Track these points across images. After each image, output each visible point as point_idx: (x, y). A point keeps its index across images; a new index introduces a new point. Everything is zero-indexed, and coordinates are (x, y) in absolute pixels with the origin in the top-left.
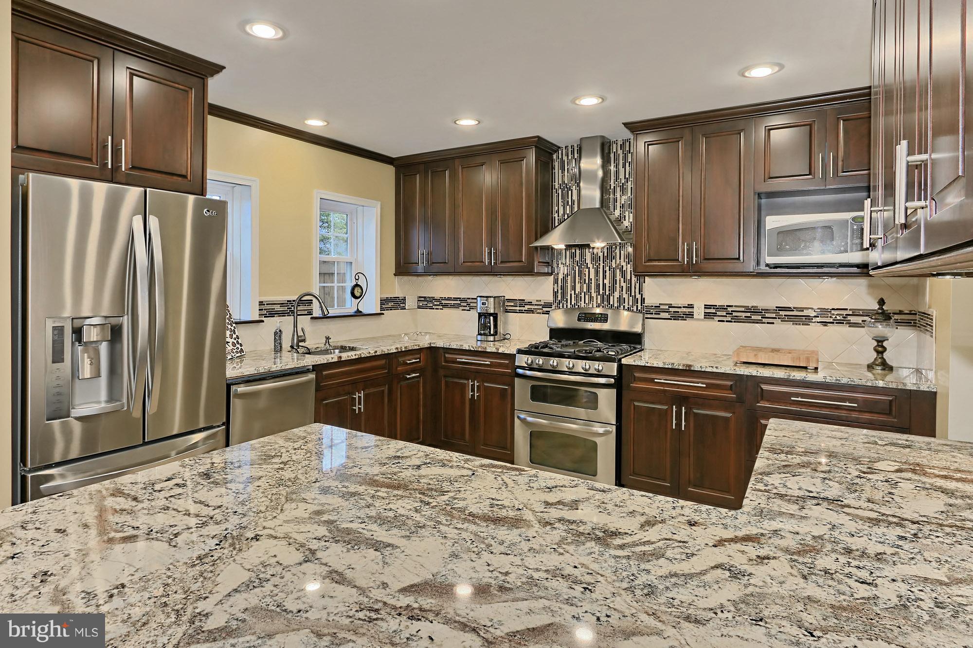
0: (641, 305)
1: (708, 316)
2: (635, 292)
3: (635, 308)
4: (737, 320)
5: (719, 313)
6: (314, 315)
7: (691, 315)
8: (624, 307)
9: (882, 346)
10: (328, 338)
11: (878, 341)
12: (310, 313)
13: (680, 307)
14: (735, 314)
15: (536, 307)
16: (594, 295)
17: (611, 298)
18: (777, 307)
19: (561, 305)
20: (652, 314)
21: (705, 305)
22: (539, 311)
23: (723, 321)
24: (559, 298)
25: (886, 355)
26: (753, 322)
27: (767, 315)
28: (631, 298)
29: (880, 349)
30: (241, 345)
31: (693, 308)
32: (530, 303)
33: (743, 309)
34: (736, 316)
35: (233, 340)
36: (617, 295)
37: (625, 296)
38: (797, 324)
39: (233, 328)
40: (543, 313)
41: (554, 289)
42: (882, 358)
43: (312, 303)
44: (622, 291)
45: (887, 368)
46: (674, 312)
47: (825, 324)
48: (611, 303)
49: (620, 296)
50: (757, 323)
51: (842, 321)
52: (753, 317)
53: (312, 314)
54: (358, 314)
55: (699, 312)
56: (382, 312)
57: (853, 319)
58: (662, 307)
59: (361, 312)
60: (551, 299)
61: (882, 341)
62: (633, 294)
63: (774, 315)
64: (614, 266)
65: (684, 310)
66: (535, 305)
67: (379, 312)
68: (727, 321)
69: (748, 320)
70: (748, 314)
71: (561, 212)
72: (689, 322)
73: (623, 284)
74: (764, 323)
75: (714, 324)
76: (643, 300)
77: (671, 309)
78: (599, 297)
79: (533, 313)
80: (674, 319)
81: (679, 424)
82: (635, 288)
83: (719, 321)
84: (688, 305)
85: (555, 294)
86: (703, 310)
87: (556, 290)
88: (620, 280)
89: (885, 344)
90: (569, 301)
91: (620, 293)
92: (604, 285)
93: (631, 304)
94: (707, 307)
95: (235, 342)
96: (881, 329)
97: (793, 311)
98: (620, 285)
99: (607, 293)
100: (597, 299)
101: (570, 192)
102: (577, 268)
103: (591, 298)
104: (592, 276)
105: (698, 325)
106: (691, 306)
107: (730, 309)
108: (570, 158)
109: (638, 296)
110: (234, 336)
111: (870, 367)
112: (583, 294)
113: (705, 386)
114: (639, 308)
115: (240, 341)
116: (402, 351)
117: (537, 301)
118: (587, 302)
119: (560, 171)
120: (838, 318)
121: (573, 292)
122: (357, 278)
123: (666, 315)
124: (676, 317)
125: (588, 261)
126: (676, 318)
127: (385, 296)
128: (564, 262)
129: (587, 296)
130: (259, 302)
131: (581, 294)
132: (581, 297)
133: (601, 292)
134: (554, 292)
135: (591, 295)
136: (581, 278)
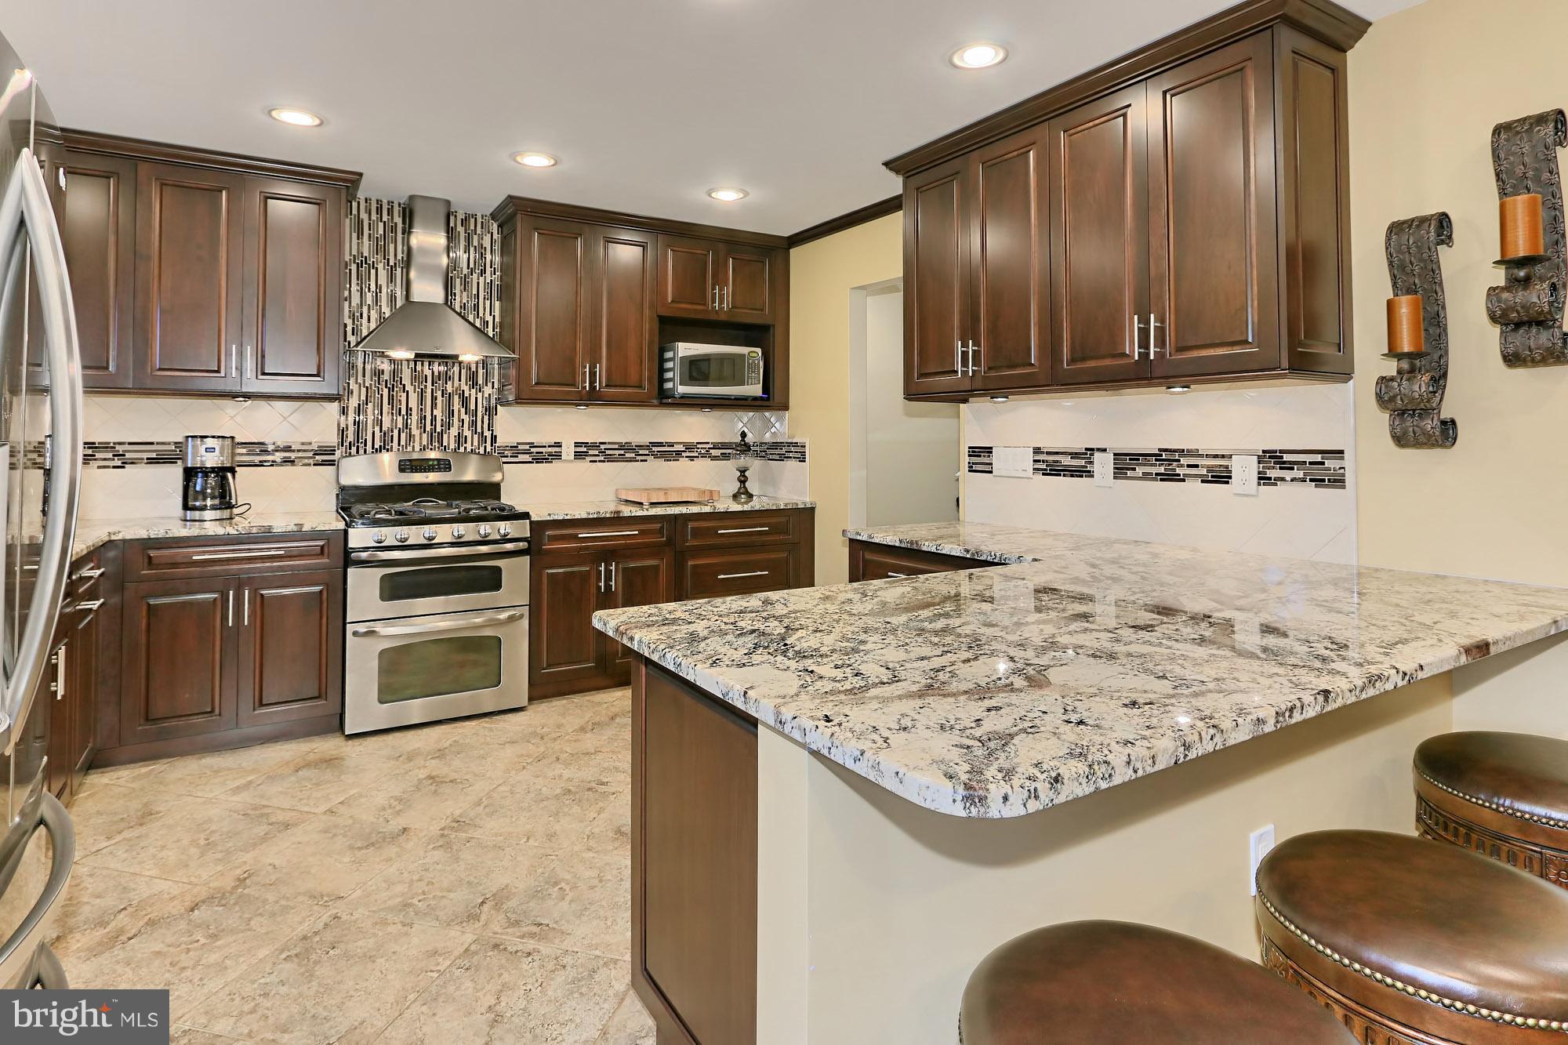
0: (492, 446)
1: (579, 456)
2: (482, 428)
3: (482, 451)
4: (610, 459)
5: (591, 452)
7: (558, 456)
8: (465, 448)
9: (744, 476)
11: (741, 472)
13: (545, 447)
14: (608, 452)
15: (300, 454)
16: (415, 432)
17: (445, 436)
18: (650, 443)
19: (354, 449)
20: (507, 456)
21: (575, 443)
22: (306, 461)
23: (595, 461)
24: (351, 438)
25: (747, 484)
26: (627, 461)
27: (641, 452)
28: (476, 437)
29: (743, 480)
31: (561, 446)
32: (288, 449)
33: (616, 447)
34: (610, 455)
36: (454, 431)
37: (467, 433)
38: (668, 460)
40: (314, 465)
41: (339, 425)
42: (745, 487)
44: (463, 426)
45: (750, 496)
46: (537, 453)
47: (692, 458)
48: (444, 444)
49: (459, 433)
50: (631, 461)
51: (706, 455)
52: (627, 455)
55: (568, 451)
57: (714, 452)
58: (520, 447)
60: (332, 439)
61: (744, 471)
62: (479, 430)
63: (647, 452)
64: (450, 390)
65: (550, 449)
66: (299, 451)
68: (600, 461)
69: (622, 459)
70: (622, 452)
71: (356, 300)
72: (556, 464)
73: (463, 416)
74: (638, 461)
75: (584, 465)
76: (494, 439)
77: (532, 450)
78: (425, 436)
79: (293, 465)
80: (537, 462)
81: (608, 587)
82: (483, 422)
83: (590, 461)
84: (555, 443)
85: (342, 432)
86: (573, 449)
87: (343, 425)
88: (459, 411)
89: (747, 474)
90: (369, 443)
91: (459, 429)
92: (434, 418)
93: (476, 443)
94: (577, 444)
96: (743, 461)
97: (665, 446)
98: (459, 417)
99: (439, 429)
100: (421, 438)
101: (373, 272)
102: (386, 391)
103: (410, 436)
104: (413, 404)
105: (568, 469)
106: (558, 445)
107: (603, 447)
108: (374, 217)
109: (487, 434)
111: (735, 497)
112: (396, 431)
113: (637, 532)
114: (488, 449)
117: (303, 444)
118: (403, 442)
119: (355, 235)
120: (703, 452)
121: (377, 429)
123: (527, 458)
124: (539, 459)
125: (406, 381)
126: (538, 461)
128: (359, 380)
129: (403, 436)
131: (392, 432)
132: (392, 436)
133: (428, 428)
134: (339, 430)
135: (410, 432)
136: (393, 406)
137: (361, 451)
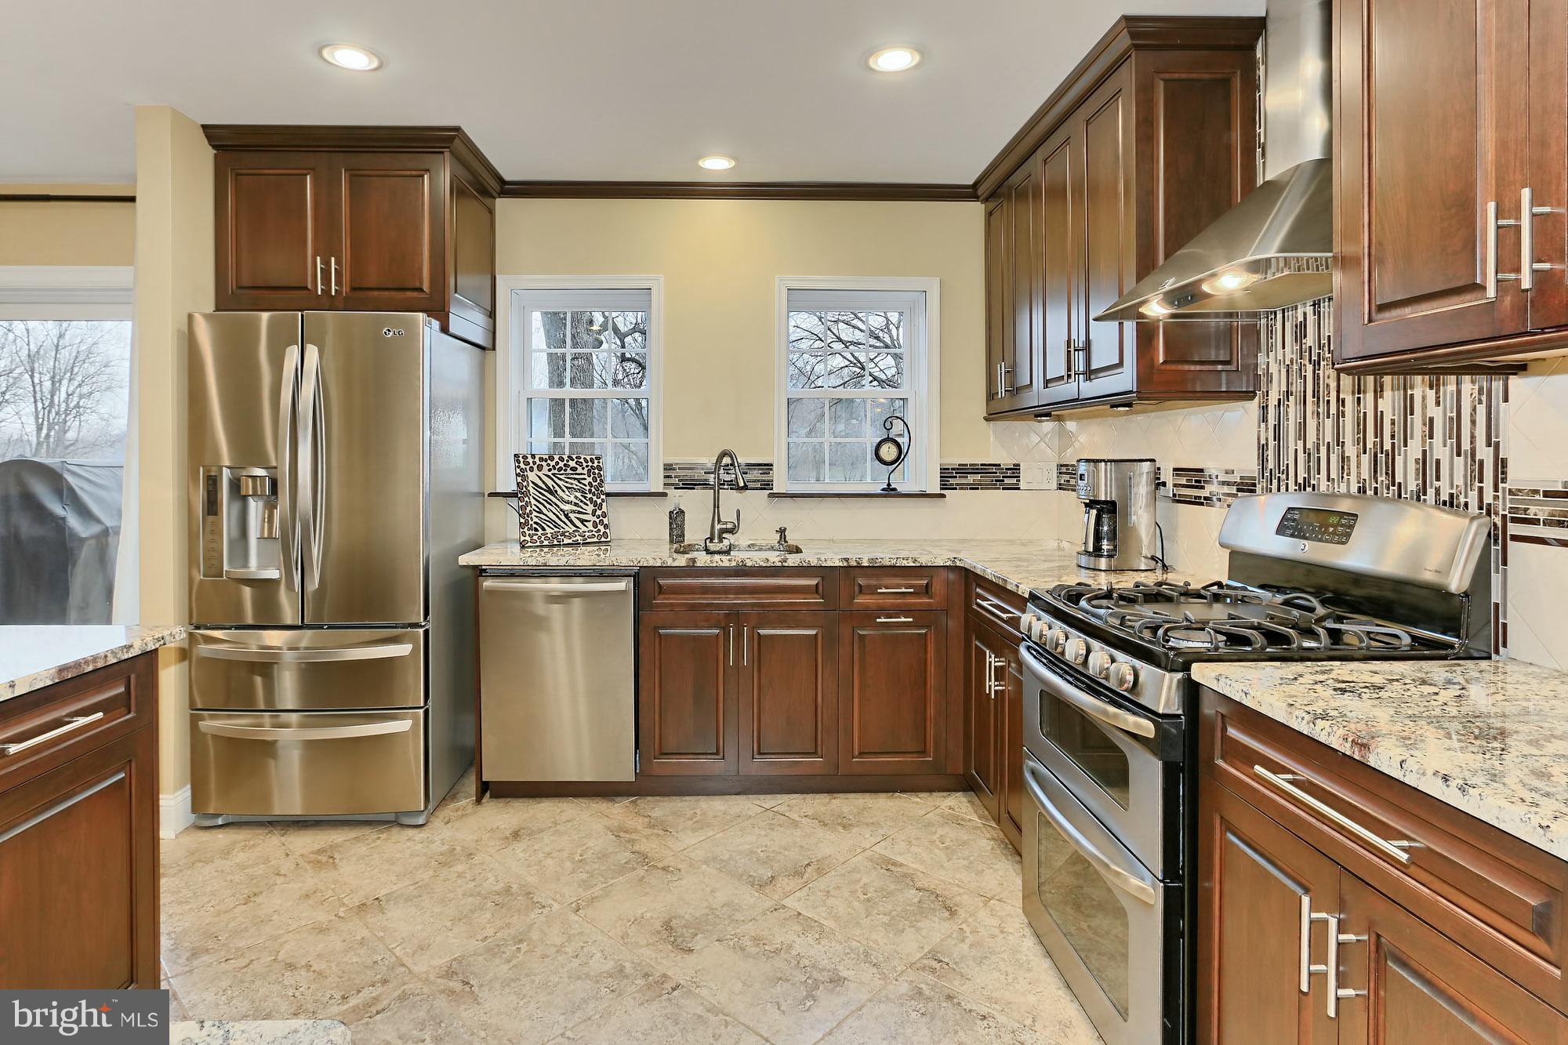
0: (1496, 490)
2: (1473, 437)
3: (1474, 500)
6: (775, 491)
8: (1436, 489)
10: (782, 531)
12: (767, 485)
15: (1225, 489)
16: (1351, 451)
17: (1399, 460)
19: (1274, 483)
20: (1536, 521)
22: (1229, 500)
24: (1271, 465)
28: (1459, 462)
30: (606, 526)
32: (1214, 479)
35: (595, 518)
36: (1414, 449)
37: (1441, 451)
39: (599, 501)
41: (1258, 438)
43: (771, 470)
44: (1431, 437)
48: (1399, 479)
49: (1424, 452)
53: (772, 489)
54: (890, 492)
56: (943, 492)
59: (894, 489)
60: (1252, 466)
62: (1466, 446)
66: (1224, 483)
67: (938, 491)
73: (1436, 413)
76: (1500, 469)
78: (1365, 459)
82: (1473, 422)
85: (1261, 452)
87: (1263, 441)
88: (1424, 398)
91: (1424, 442)
92: (1379, 418)
93: (1459, 480)
95: (598, 521)
98: (1424, 414)
99: (1387, 446)
100: (1358, 464)
102: (1310, 368)
103: (1343, 461)
109: (1485, 454)
110: (599, 512)
112: (1323, 450)
114: (1489, 499)
115: (606, 521)
116: (859, 567)
117: (1227, 473)
118: (1333, 475)
121: (1300, 443)
122: (888, 425)
127: (954, 461)
128: (1280, 357)
129: (1334, 458)
130: (665, 465)
131: (1318, 450)
132: (1319, 458)
133: (1371, 439)
134: (1259, 447)
135: (1343, 452)
136: (1318, 398)
137: (1283, 488)
